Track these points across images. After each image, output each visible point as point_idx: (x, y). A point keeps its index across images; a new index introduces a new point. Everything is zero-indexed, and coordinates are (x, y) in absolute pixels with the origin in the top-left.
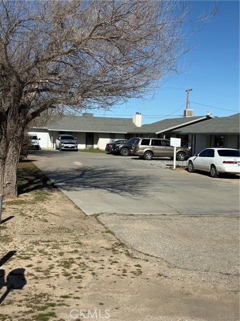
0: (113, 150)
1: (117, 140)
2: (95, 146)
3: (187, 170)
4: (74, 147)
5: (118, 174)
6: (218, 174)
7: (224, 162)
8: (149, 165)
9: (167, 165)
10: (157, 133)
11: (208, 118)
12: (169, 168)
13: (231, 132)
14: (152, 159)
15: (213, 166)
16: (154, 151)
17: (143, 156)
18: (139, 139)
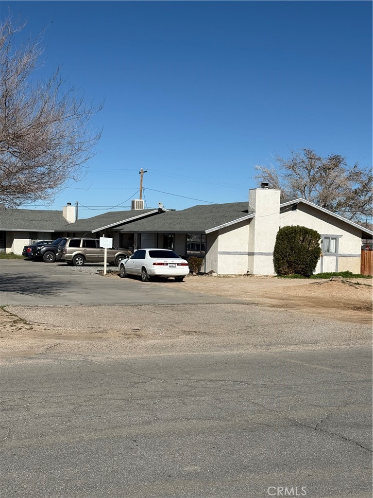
0: (31, 255)
1: (39, 241)
2: (8, 250)
3: (119, 275)
5: (32, 280)
6: (149, 277)
7: (154, 264)
8: (77, 271)
9: (98, 271)
10: (93, 231)
11: (161, 211)
12: (99, 274)
13: (176, 230)
14: (83, 265)
15: (144, 268)
16: (87, 255)
17: (72, 261)
18: (66, 239)
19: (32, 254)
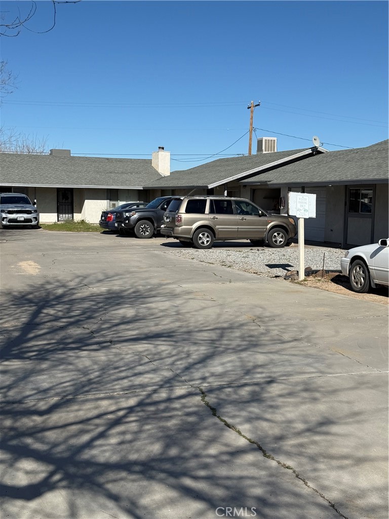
0: (114, 226)
1: (121, 203)
2: (77, 217)
4: (29, 220)
8: (219, 266)
10: (210, 186)
11: (316, 152)
12: (285, 277)
14: (212, 246)
16: (217, 227)
17: (192, 239)
18: (179, 199)
19: (116, 225)
